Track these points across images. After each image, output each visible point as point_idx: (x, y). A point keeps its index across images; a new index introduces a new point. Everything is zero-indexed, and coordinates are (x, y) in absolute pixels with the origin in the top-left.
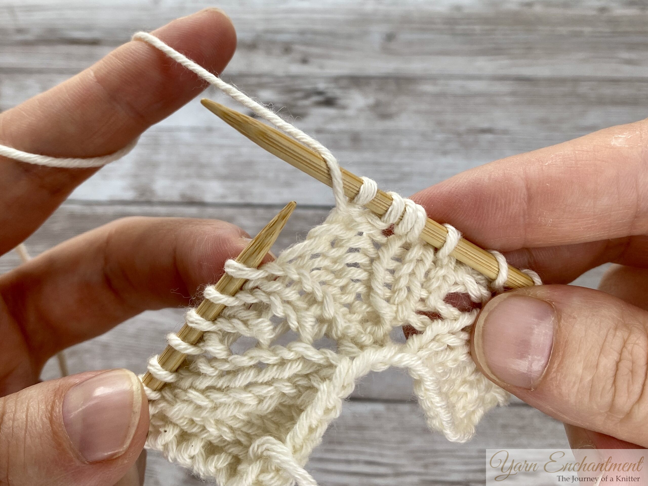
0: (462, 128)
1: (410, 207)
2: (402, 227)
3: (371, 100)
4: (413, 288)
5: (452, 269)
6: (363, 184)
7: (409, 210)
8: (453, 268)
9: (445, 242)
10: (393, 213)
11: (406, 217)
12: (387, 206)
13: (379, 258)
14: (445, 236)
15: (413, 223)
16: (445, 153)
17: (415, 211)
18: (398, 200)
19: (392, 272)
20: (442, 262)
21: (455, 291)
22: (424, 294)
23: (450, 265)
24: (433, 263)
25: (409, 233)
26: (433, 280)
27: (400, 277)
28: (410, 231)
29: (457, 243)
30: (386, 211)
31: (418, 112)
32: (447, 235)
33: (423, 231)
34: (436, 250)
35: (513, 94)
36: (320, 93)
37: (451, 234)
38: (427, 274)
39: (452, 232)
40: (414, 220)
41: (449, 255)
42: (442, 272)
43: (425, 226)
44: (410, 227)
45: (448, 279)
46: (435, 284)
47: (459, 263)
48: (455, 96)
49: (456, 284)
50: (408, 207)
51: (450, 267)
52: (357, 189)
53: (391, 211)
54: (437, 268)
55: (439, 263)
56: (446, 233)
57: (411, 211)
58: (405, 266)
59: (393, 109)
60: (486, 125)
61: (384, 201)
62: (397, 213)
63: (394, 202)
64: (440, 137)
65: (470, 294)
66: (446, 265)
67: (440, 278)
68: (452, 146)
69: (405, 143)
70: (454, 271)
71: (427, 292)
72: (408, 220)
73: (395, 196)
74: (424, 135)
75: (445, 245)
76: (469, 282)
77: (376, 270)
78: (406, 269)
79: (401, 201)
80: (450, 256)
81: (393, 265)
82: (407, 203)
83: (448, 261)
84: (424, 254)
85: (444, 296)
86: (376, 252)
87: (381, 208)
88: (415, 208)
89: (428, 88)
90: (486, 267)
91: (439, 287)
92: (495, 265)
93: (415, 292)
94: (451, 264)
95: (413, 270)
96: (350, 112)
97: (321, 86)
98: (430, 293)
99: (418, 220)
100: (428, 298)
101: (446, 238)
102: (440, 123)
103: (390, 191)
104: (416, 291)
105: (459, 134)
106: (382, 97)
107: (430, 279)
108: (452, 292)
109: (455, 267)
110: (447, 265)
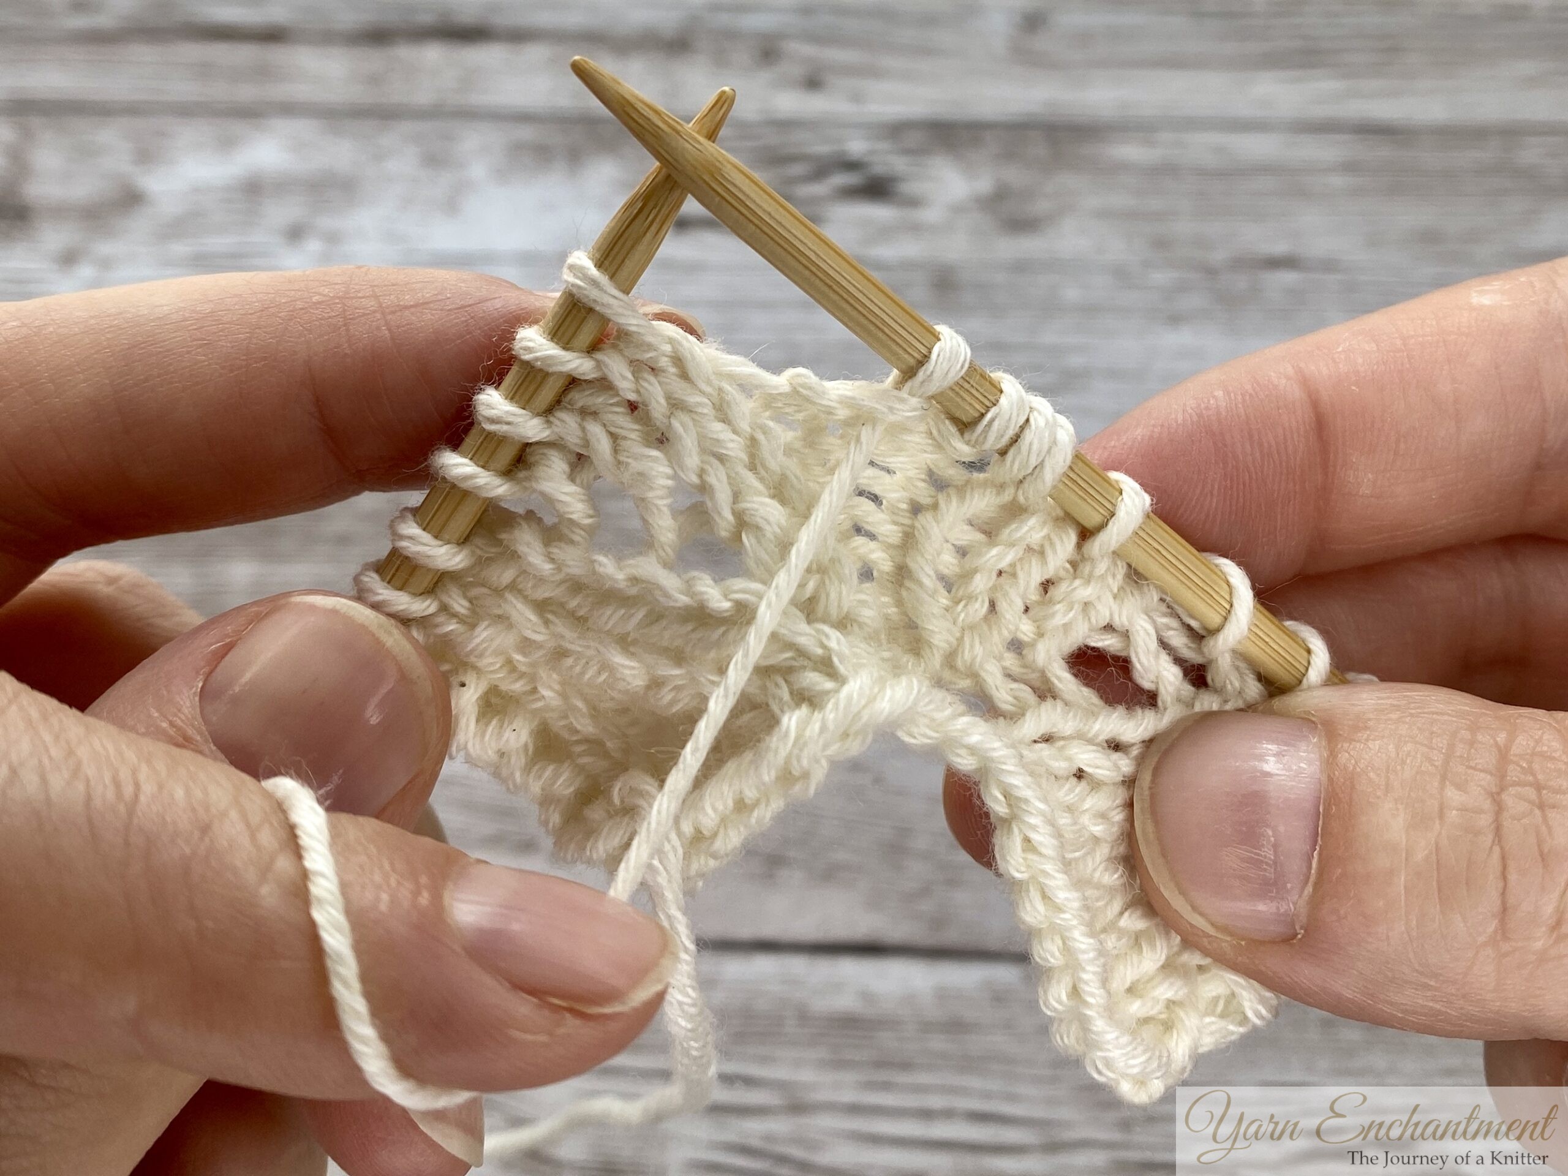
0: (1219, 256)
1: (1040, 413)
2: (1013, 462)
3: (984, 184)
4: (1002, 606)
5: (1111, 591)
6: (939, 340)
7: (1035, 420)
8: (1115, 590)
9: (1113, 515)
10: (996, 424)
11: (1028, 436)
12: (988, 403)
13: (935, 507)
14: (1113, 501)
15: (1043, 454)
16: (1175, 320)
17: (1052, 426)
18: (1015, 396)
19: (962, 552)
20: (1093, 567)
21: (1099, 644)
22: (1026, 629)
23: (1110, 580)
24: (1068, 566)
25: (1029, 479)
26: (1058, 607)
27: (975, 571)
28: (1031, 474)
29: (1141, 520)
30: (983, 415)
31: (1104, 214)
32: (1120, 499)
33: (1063, 479)
34: (1085, 534)
35: (1350, 167)
36: (851, 165)
37: (1130, 497)
38: (1046, 586)
39: (1133, 494)
40: (1046, 447)
41: (1114, 553)
42: (1085, 592)
43: (1071, 468)
44: (1033, 462)
45: (1093, 614)
46: (1060, 616)
47: (1135, 577)
48: (1202, 172)
49: (1109, 628)
50: (1035, 413)
51: (1109, 586)
52: (924, 351)
53: (992, 420)
54: (1077, 582)
55: (1086, 569)
56: (1117, 494)
57: (1042, 423)
58: (994, 551)
59: (1041, 206)
60: (1280, 248)
61: (982, 391)
62: (1007, 427)
63: (1003, 401)
64: (1161, 277)
65: (1134, 659)
66: (1099, 576)
67: (1076, 606)
68: (1194, 301)
69: (1072, 294)
70: (1115, 597)
71: (1035, 630)
72: (1031, 444)
73: (1011, 386)
74: (1121, 274)
75: (1110, 523)
76: (1142, 633)
77: (923, 533)
78: (997, 556)
79: (1022, 399)
80: (1116, 554)
81: (968, 536)
82: (1034, 405)
83: (1108, 569)
84: (1050, 539)
85: (1072, 650)
86: (933, 494)
87: (970, 404)
88: (1051, 419)
89: (1130, 151)
90: (1200, 593)
91: (1066, 627)
92: (1222, 593)
93: (1005, 619)
94: (1114, 578)
95: (1013, 565)
96: (930, 215)
97: (856, 147)
98: (1040, 635)
99: (1054, 450)
100: (1032, 645)
101: (1114, 505)
102: (1161, 244)
103: (999, 369)
104: (1008, 616)
105: (1211, 272)
106: (1014, 175)
107: (1052, 602)
108: (1093, 644)
109: (1121, 589)
110: (1102, 577)
